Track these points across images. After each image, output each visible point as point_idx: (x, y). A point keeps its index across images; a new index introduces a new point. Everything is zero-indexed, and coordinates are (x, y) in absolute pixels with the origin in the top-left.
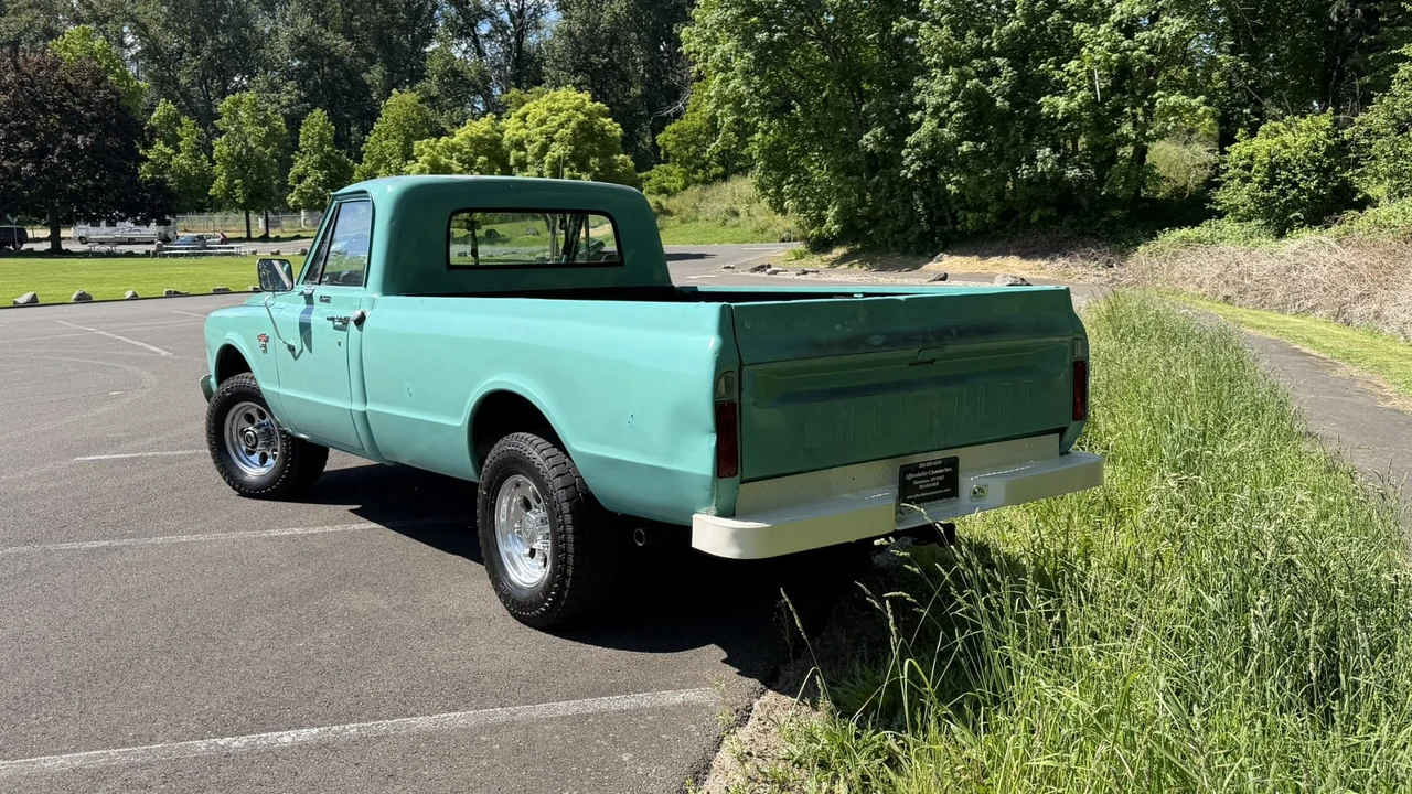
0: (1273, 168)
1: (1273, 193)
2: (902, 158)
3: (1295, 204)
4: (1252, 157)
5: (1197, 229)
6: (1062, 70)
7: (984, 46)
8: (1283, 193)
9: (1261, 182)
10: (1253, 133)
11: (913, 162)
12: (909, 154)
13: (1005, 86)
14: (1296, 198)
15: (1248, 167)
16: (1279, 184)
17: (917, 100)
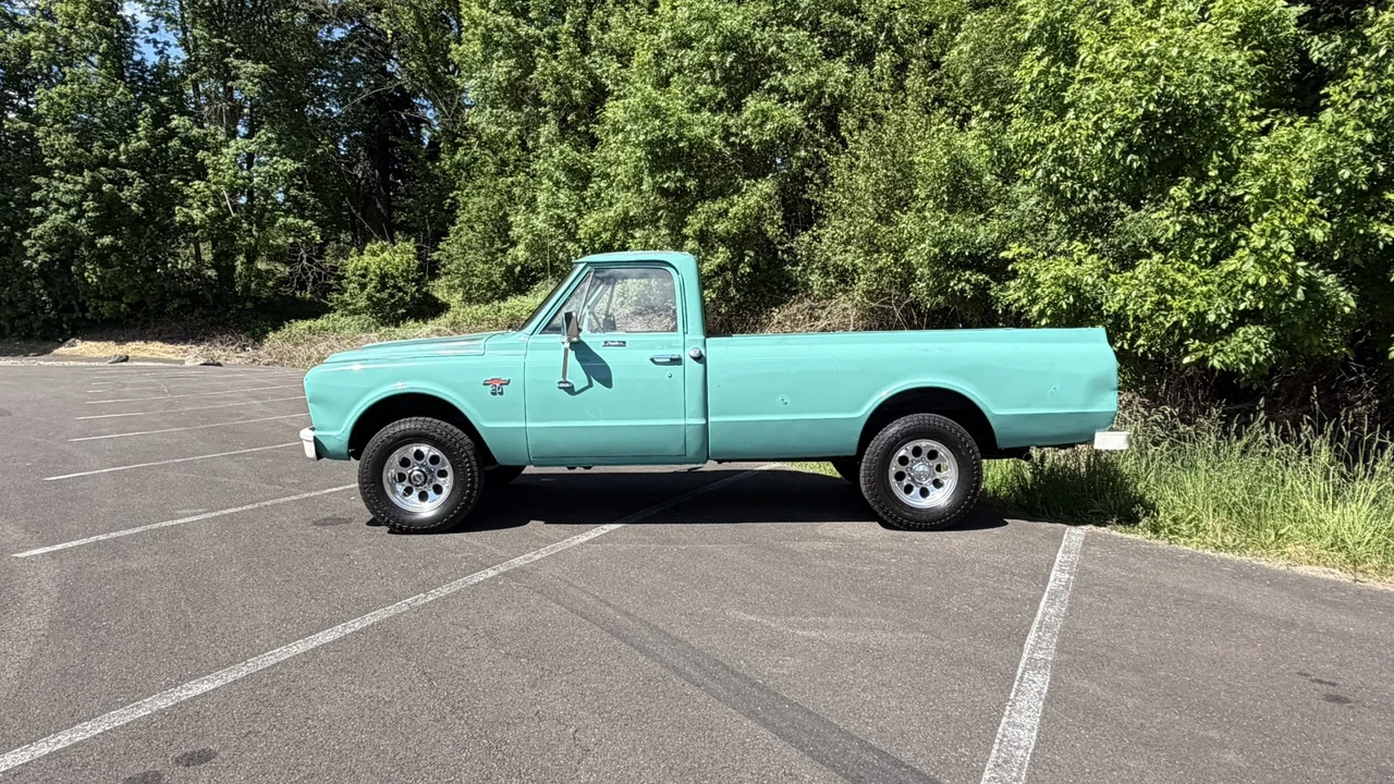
0: (383, 277)
1: (385, 295)
2: (25, 249)
3: (402, 303)
4: (366, 269)
5: (319, 321)
6: (191, 187)
7: (111, 157)
8: (392, 296)
9: (375, 287)
10: (361, 253)
11: (38, 253)
12: (34, 245)
13: (137, 194)
14: (401, 298)
15: (364, 276)
16: (388, 288)
17: (37, 196)
